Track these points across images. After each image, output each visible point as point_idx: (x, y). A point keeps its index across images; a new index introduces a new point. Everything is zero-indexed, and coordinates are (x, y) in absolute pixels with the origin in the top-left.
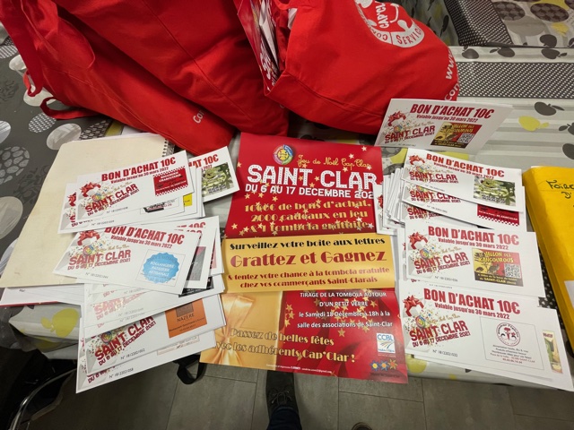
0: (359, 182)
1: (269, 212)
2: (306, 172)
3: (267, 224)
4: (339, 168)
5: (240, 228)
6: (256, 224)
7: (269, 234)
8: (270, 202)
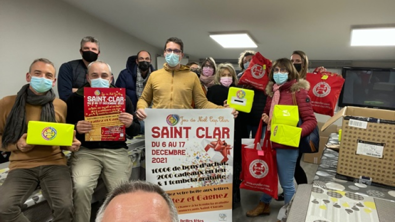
0: (119, 100)
1: (95, 110)
2: (105, 97)
3: (95, 113)
4: (114, 96)
5: (88, 114)
6: (92, 113)
7: (96, 115)
8: (95, 107)
